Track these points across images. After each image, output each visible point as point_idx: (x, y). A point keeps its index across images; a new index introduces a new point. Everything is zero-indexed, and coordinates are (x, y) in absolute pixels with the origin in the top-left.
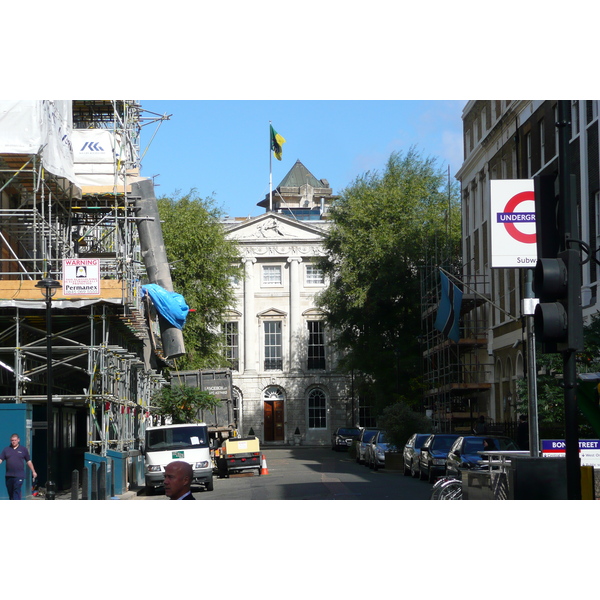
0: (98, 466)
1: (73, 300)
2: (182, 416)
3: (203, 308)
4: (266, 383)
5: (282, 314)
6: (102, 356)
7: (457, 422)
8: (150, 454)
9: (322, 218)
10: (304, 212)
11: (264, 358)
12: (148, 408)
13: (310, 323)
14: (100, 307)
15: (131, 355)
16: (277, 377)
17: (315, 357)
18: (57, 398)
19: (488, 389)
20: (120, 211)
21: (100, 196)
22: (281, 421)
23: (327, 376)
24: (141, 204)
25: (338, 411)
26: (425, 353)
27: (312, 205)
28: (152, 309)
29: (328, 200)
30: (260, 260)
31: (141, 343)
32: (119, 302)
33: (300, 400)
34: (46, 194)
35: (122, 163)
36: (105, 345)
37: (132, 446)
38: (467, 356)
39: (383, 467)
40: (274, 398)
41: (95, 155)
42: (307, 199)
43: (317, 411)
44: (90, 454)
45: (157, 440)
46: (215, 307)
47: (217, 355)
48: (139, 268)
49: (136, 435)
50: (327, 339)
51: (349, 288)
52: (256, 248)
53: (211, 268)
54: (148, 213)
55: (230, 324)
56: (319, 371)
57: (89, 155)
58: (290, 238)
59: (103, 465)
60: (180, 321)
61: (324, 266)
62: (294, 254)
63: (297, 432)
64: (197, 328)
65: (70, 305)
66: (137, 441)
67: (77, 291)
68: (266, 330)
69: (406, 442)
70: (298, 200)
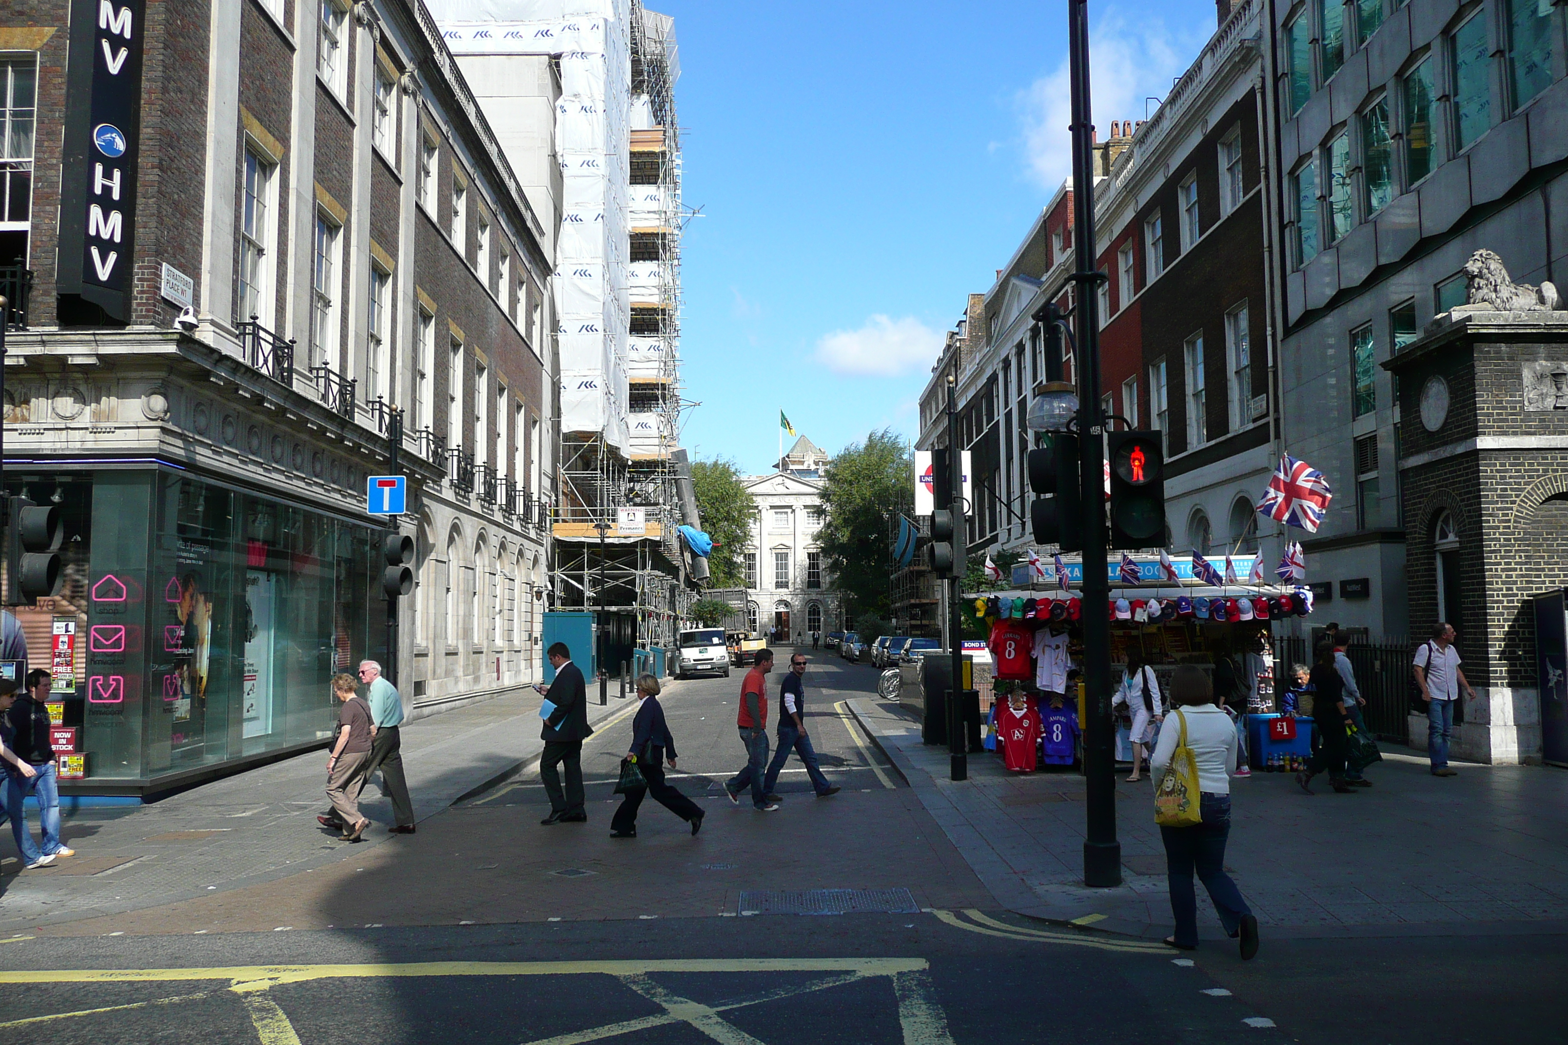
0: (642, 658)
1: (625, 538)
2: (709, 623)
3: (729, 543)
4: (777, 598)
5: (788, 548)
6: (647, 578)
7: (913, 627)
8: (682, 650)
9: (820, 476)
10: (808, 472)
11: (775, 580)
12: (684, 616)
13: (809, 554)
14: (644, 542)
15: (669, 577)
16: (784, 594)
17: (813, 581)
18: (614, 609)
19: (937, 604)
20: (662, 472)
21: (648, 462)
22: (788, 626)
23: (822, 593)
24: (678, 467)
25: (829, 620)
26: (892, 577)
27: (813, 467)
28: (685, 544)
29: (824, 463)
30: (772, 507)
31: (677, 569)
32: (658, 539)
33: (802, 611)
34: (608, 461)
35: (665, 437)
36: (648, 570)
37: (672, 644)
38: (922, 579)
39: (857, 660)
40: (782, 609)
41: (646, 432)
42: (809, 463)
43: (814, 619)
44: (637, 649)
45: (689, 640)
46: (738, 542)
47: (740, 578)
48: (677, 514)
49: (674, 636)
50: (822, 566)
51: (836, 528)
52: (770, 498)
53: (736, 514)
54: (683, 473)
55: (749, 555)
56: (815, 590)
57: (641, 431)
58: (795, 491)
59: (646, 658)
60: (705, 553)
61: (819, 512)
62: (798, 503)
63: (799, 634)
64: (725, 557)
65: (623, 541)
66: (676, 640)
67: (628, 531)
68: (777, 560)
69: (874, 642)
70: (802, 463)
